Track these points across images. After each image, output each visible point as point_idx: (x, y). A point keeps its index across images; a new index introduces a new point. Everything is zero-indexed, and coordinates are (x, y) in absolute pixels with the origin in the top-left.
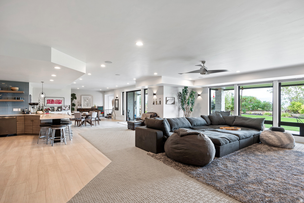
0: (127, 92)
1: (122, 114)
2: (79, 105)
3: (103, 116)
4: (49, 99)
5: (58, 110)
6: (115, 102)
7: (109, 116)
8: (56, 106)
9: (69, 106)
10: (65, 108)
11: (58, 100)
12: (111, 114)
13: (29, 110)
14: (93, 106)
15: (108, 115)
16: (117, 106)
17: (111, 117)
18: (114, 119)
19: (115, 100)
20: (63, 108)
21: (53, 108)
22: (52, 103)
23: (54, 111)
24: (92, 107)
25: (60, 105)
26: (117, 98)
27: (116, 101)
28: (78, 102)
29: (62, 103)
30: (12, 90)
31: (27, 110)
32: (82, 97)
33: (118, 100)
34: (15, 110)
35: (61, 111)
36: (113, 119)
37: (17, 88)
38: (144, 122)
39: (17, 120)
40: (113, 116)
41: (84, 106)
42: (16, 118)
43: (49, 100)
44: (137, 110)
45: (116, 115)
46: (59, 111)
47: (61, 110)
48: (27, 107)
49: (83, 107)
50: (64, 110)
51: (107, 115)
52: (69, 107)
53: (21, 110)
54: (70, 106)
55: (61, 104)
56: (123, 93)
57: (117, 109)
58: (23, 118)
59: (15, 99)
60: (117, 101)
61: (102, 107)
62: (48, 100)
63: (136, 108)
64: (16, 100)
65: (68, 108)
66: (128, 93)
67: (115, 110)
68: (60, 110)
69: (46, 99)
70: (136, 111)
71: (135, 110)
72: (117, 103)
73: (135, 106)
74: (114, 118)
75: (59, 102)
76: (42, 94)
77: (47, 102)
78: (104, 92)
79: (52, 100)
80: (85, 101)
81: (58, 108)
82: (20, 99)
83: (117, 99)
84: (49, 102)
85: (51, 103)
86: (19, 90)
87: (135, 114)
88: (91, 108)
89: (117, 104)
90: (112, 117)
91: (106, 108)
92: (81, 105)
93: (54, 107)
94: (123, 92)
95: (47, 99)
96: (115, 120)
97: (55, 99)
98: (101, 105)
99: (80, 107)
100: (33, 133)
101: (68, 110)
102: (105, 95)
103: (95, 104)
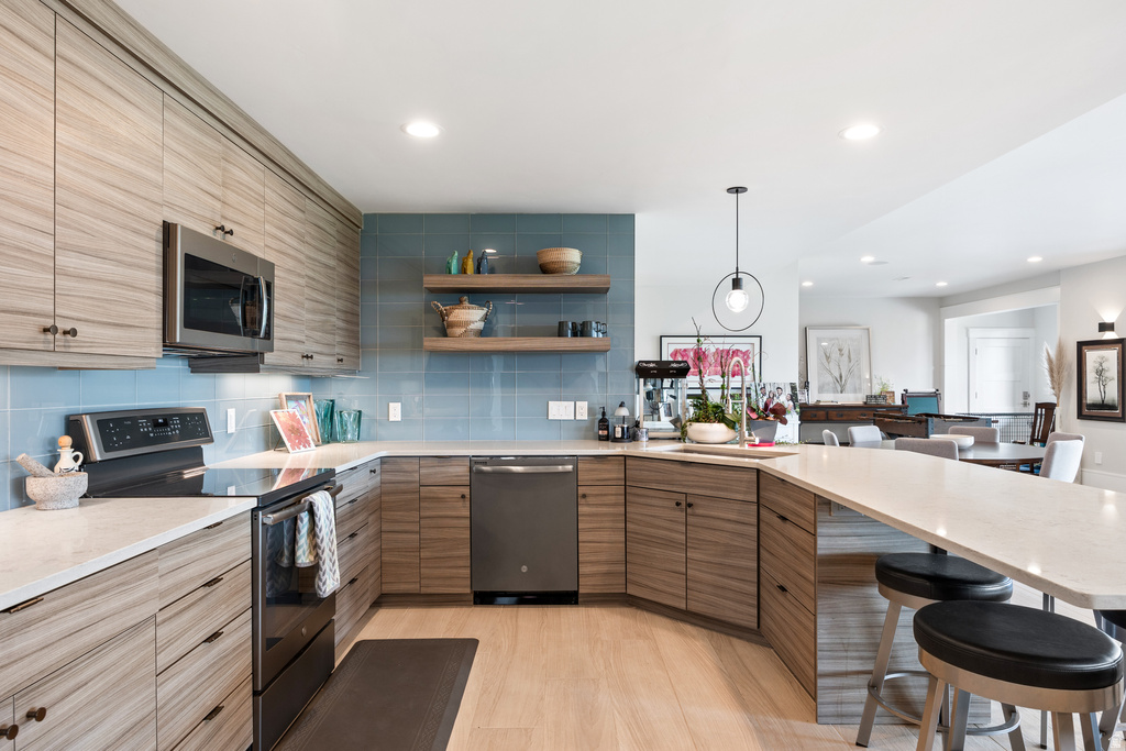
4: (683, 347)
6: (1086, 357)
9: (789, 391)
11: (727, 352)
13: (632, 412)
14: (876, 391)
16: (1101, 390)
19: (1081, 345)
24: (867, 397)
26: (1107, 327)
27: (1093, 354)
30: (545, 269)
31: (624, 412)
32: (812, 337)
33: (1121, 342)
34: (560, 410)
37: (573, 256)
39: (581, 490)
41: (821, 390)
42: (576, 469)
43: (684, 353)
48: (625, 393)
49: (817, 397)
53: (591, 411)
57: (1105, 413)
58: (615, 472)
59: (561, 333)
60: (1101, 355)
62: (674, 355)
64: (568, 343)
67: (1081, 417)
69: (669, 347)
72: (1110, 364)
78: (936, 304)
80: (828, 358)
82: (590, 336)
83: (1110, 335)
86: (584, 268)
88: (860, 402)
89: (1110, 373)
92: (807, 383)
95: (671, 350)
99: (804, 399)
100: (694, 606)
102: (948, 322)
103: (884, 381)
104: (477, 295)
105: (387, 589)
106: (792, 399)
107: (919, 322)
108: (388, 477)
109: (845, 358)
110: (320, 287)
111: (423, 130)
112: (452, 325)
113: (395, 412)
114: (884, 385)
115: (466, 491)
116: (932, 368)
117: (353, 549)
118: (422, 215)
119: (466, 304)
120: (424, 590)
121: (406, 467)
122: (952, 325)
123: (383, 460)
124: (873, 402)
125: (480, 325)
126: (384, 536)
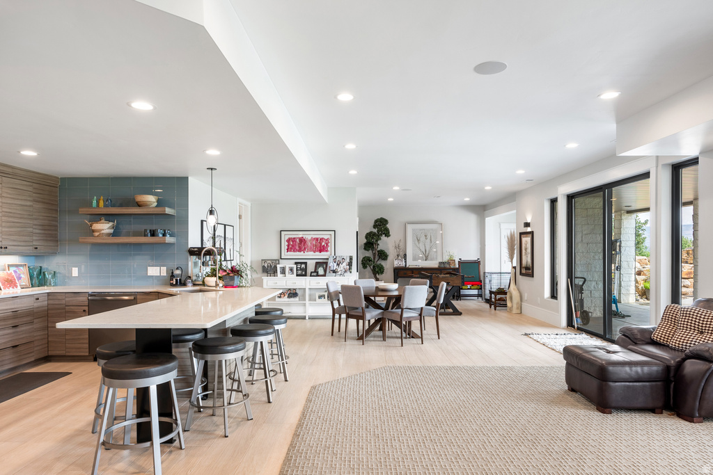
0: (570, 198)
1: (547, 293)
2: (398, 256)
3: (479, 296)
4: (293, 237)
5: (315, 272)
6: (522, 241)
7: (498, 300)
8: (311, 257)
9: (348, 260)
10: (338, 265)
11: (317, 239)
12: (506, 289)
13: (187, 272)
14: (446, 259)
15: (493, 295)
16: (527, 260)
17: (505, 301)
18: (515, 311)
19: (521, 234)
20: (332, 265)
21: (303, 266)
22: (300, 251)
23: (305, 275)
24: (440, 263)
25: (323, 255)
26: (527, 225)
27: (524, 240)
28: (397, 247)
29: (329, 249)
30: (139, 205)
32: (410, 228)
33: (532, 233)
34: (153, 271)
35: (324, 275)
36: (511, 309)
37: (151, 199)
38: (680, 365)
40: (511, 298)
41: (414, 259)
42: (136, 298)
43: (294, 240)
44: (625, 278)
45: (526, 296)
46: (318, 275)
47: (325, 271)
49: (411, 263)
50: (334, 272)
51: (491, 292)
52: (350, 264)
53: (167, 271)
54: (351, 258)
55: (327, 251)
56: (553, 202)
57: (527, 271)
59: (145, 234)
60: (526, 240)
61: (476, 264)
62: (288, 241)
63: (618, 268)
64: (149, 239)
65: (344, 265)
66: (578, 201)
67: (521, 274)
68: (321, 271)
69: (285, 236)
70: (616, 281)
71: (615, 275)
72: (529, 246)
73: (611, 261)
74: (515, 306)
75: (321, 244)
76: (211, 212)
77: (288, 246)
78: (481, 209)
79: (302, 240)
80: (418, 240)
81: (318, 264)
83: (529, 229)
84: (293, 246)
85: (297, 248)
86: (160, 203)
87: (615, 293)
88: (437, 266)
89: (529, 250)
90: (509, 304)
91: (490, 266)
92: (405, 256)
93: (306, 263)
94: (553, 196)
95: (287, 238)
96: (520, 316)
97: (308, 236)
98: (471, 256)
99: (402, 264)
101: (346, 271)
102: (487, 219)
103: (451, 254)
104: (109, 217)
105: (51, 353)
106: (349, 265)
107: (472, 219)
108: (51, 302)
109: (428, 240)
110: (19, 216)
111: (29, 153)
112: (93, 231)
113: (75, 272)
114: (451, 256)
115: (86, 308)
116: (480, 246)
117: (14, 333)
118: (87, 178)
119: (103, 221)
120: (68, 354)
121: (59, 297)
122: (490, 221)
123: (49, 294)
124: (442, 266)
125: (112, 231)
126: (49, 329)
